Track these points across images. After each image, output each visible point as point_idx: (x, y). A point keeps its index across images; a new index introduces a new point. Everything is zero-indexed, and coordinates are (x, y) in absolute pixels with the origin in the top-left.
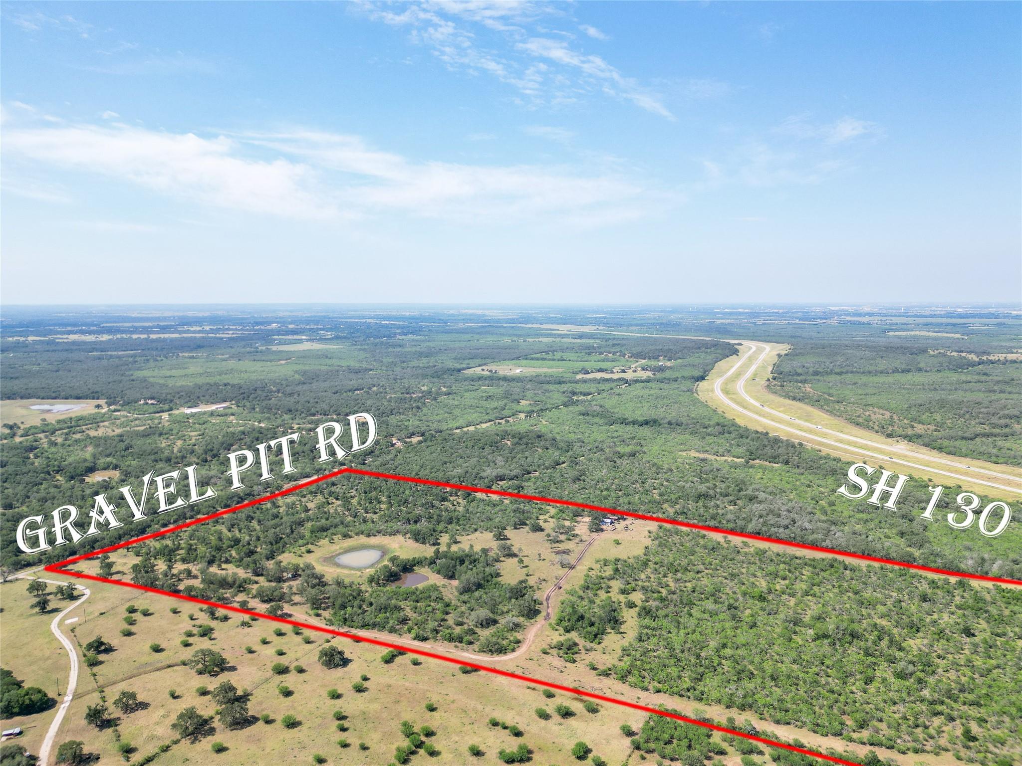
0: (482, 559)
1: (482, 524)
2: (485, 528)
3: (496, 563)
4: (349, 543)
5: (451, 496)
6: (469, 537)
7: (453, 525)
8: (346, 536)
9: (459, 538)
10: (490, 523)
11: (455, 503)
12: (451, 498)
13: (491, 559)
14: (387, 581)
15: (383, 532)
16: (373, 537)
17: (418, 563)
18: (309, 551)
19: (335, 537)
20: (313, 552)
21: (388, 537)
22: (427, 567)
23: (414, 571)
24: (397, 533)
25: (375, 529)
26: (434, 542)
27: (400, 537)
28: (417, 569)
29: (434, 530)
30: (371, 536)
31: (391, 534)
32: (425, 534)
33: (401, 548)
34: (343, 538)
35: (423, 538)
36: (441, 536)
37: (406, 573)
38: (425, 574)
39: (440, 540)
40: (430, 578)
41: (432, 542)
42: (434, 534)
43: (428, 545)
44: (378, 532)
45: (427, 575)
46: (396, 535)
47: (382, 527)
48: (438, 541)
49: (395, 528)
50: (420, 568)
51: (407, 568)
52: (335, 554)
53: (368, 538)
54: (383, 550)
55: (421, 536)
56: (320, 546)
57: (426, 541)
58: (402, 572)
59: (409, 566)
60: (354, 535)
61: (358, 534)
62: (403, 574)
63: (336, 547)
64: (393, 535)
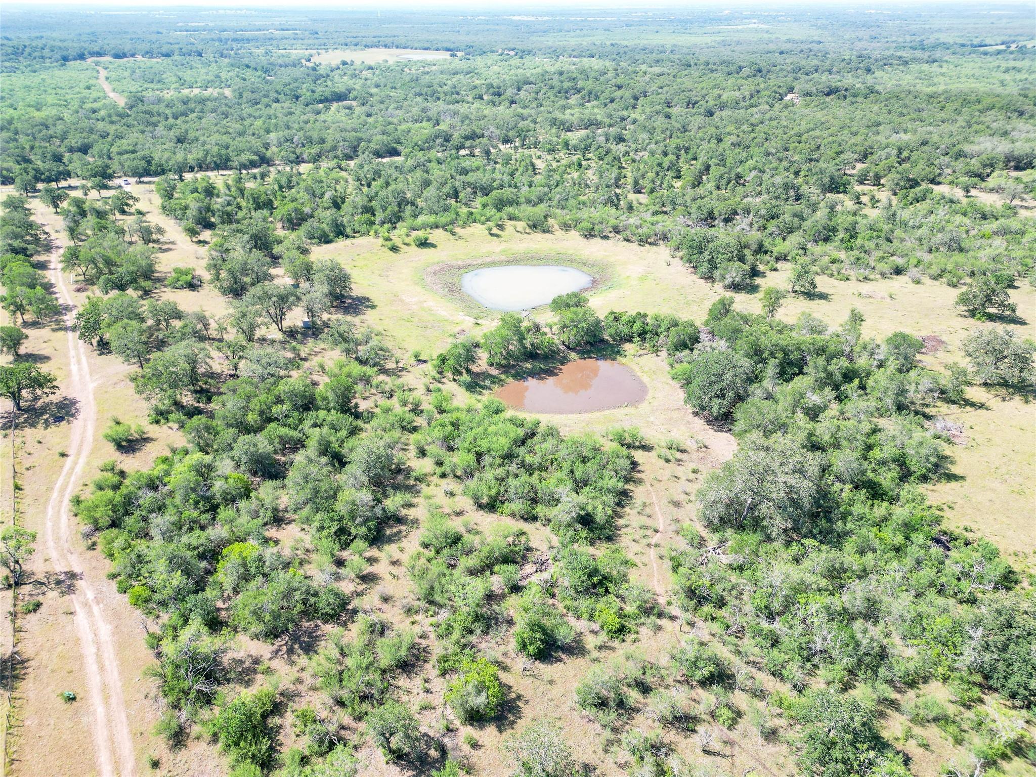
0: (880, 379)
1: (927, 257)
2: (935, 270)
3: (944, 408)
4: (539, 242)
5: (861, 183)
6: (866, 288)
7: (829, 247)
8: (538, 226)
9: (823, 284)
10: (958, 257)
11: (864, 199)
12: (859, 188)
13: (926, 384)
14: (505, 368)
15: (627, 233)
16: (598, 240)
17: (642, 334)
18: (424, 244)
19: (509, 224)
20: (434, 246)
21: (634, 246)
22: (664, 354)
23: (619, 358)
24: (661, 242)
25: (613, 222)
26: (737, 279)
27: (663, 251)
28: (632, 352)
29: (761, 249)
30: (595, 236)
31: (643, 241)
32: (719, 252)
33: (642, 279)
34: (528, 231)
35: (709, 261)
36: (776, 270)
37: (591, 358)
38: (645, 379)
39: (763, 279)
40: (649, 397)
41: (731, 280)
42: (750, 258)
43: (721, 285)
44: (617, 230)
45: (648, 384)
46: (657, 245)
47: (631, 221)
48: (758, 281)
49: (659, 228)
50: (641, 352)
51: (602, 341)
52: (480, 262)
53: (585, 240)
54: (598, 276)
55: (706, 256)
56: (460, 238)
57: (717, 274)
58: (578, 352)
59: (611, 336)
60: (556, 227)
61: (566, 227)
62: (576, 358)
63: (496, 248)
64: (650, 244)
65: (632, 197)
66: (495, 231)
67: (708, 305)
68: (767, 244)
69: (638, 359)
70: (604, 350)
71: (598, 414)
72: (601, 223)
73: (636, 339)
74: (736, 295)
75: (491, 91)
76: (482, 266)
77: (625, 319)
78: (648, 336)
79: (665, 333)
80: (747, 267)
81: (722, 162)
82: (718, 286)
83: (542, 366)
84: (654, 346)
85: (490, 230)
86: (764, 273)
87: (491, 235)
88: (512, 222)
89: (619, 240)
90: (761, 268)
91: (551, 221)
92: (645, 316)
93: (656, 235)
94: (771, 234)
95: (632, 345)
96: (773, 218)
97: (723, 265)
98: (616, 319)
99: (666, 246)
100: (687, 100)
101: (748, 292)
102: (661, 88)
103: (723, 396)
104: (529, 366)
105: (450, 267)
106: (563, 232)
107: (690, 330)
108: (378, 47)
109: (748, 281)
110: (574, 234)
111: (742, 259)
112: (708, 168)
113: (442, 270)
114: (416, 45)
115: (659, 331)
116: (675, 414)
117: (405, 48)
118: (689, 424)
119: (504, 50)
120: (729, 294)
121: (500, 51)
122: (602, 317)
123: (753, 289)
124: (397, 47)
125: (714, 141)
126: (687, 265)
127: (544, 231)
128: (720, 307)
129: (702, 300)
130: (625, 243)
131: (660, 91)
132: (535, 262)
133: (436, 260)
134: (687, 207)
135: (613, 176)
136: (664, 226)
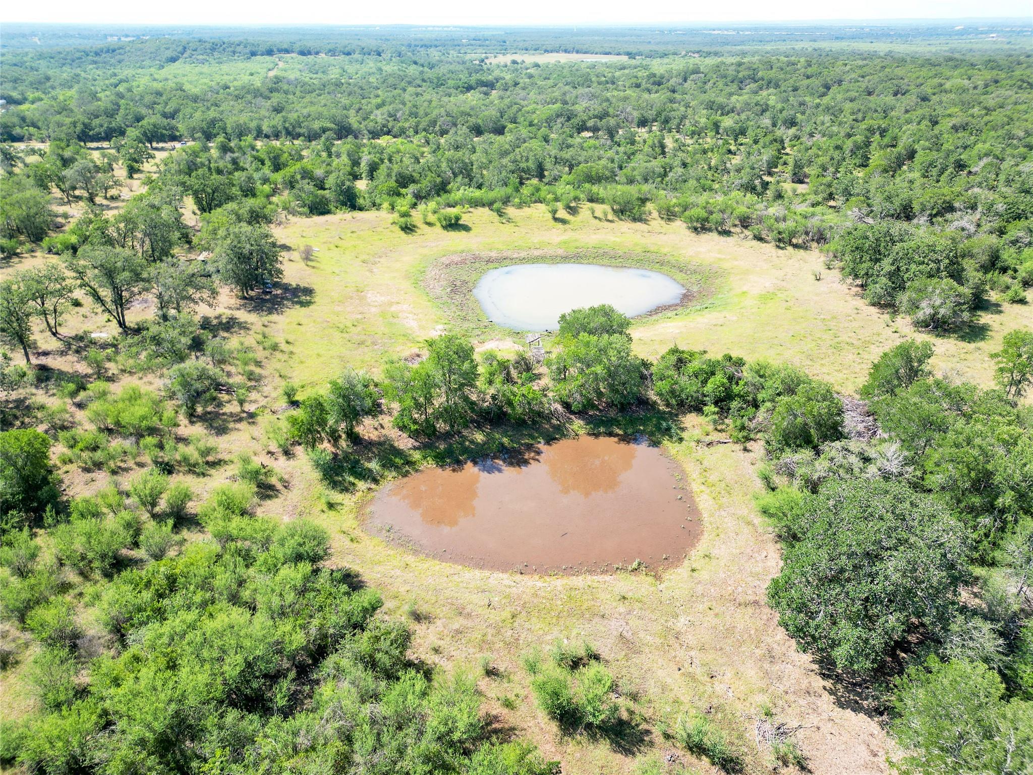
4: (621, 234)
8: (627, 211)
14: (431, 438)
16: (714, 235)
17: (723, 401)
18: (454, 225)
19: (586, 208)
20: (466, 228)
21: (769, 249)
22: (758, 448)
23: (666, 442)
24: (814, 245)
25: (742, 210)
26: (942, 311)
27: (815, 258)
28: (697, 433)
29: (993, 263)
30: (710, 230)
31: (784, 241)
32: (911, 260)
33: (766, 297)
34: (610, 217)
35: (891, 275)
36: (1022, 302)
37: (611, 434)
38: (704, 502)
39: (996, 317)
40: (696, 554)
41: (929, 311)
42: (973, 274)
43: (909, 319)
44: (745, 222)
45: (705, 515)
46: (806, 248)
47: (772, 211)
48: (985, 318)
49: (814, 223)
50: (715, 436)
51: (643, 402)
52: (523, 254)
53: (693, 235)
54: (695, 289)
55: (886, 265)
56: (509, 220)
57: (903, 298)
58: (589, 420)
59: (660, 394)
60: (655, 214)
61: (669, 215)
62: (581, 432)
63: (557, 237)
64: (796, 246)
65: (788, 187)
66: (562, 214)
67: (875, 354)
68: (1008, 256)
69: (703, 451)
70: (643, 422)
71: (559, 583)
72: (722, 211)
73: (711, 408)
74: (939, 341)
75: (652, 80)
76: (523, 261)
77: (695, 365)
78: (734, 405)
79: (768, 405)
80: (966, 291)
81: (937, 145)
82: (904, 323)
83: (505, 440)
84: (743, 428)
85: (554, 212)
86: (997, 305)
87: (556, 219)
88: (590, 205)
89: (746, 237)
90: (993, 296)
91: (649, 206)
92: (740, 363)
93: (807, 233)
94: (1014, 242)
95: (701, 419)
96: (1018, 217)
97: (917, 284)
98: (681, 363)
99: (821, 251)
100: (895, 88)
101: (963, 338)
102: (863, 77)
103: (870, 619)
104: (479, 437)
105: (476, 258)
106: (663, 222)
107: (821, 408)
108: (557, 52)
109: (966, 316)
110: (679, 226)
111: (957, 275)
112: (911, 155)
113: (463, 262)
114: (597, 50)
115: (760, 397)
116: (743, 620)
117: (586, 53)
118: (772, 659)
119: (688, 52)
120: (923, 338)
121: (683, 53)
122: (653, 359)
123: (976, 333)
124: (577, 52)
125: (926, 122)
126: (850, 280)
127: (635, 220)
128: (898, 362)
129: (866, 344)
130: (756, 243)
131: (860, 79)
132: (606, 261)
133: (460, 248)
134: (868, 198)
135: (765, 158)
136: (823, 221)
